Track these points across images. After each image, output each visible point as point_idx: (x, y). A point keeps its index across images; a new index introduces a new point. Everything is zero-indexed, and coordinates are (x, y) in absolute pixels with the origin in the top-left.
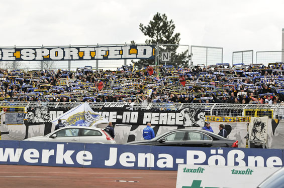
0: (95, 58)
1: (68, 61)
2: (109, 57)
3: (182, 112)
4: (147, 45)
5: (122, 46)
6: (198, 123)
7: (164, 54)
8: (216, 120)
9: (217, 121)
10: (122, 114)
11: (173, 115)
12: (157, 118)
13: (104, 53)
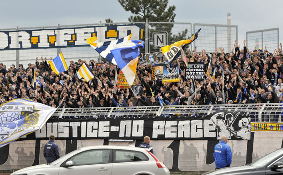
0: (56, 45)
1: (15, 51)
2: (76, 43)
3: (214, 118)
4: (132, 24)
5: (95, 27)
6: (240, 134)
7: (158, 36)
8: (268, 128)
9: (270, 130)
10: (118, 125)
11: (199, 123)
12: (175, 129)
13: (68, 37)
